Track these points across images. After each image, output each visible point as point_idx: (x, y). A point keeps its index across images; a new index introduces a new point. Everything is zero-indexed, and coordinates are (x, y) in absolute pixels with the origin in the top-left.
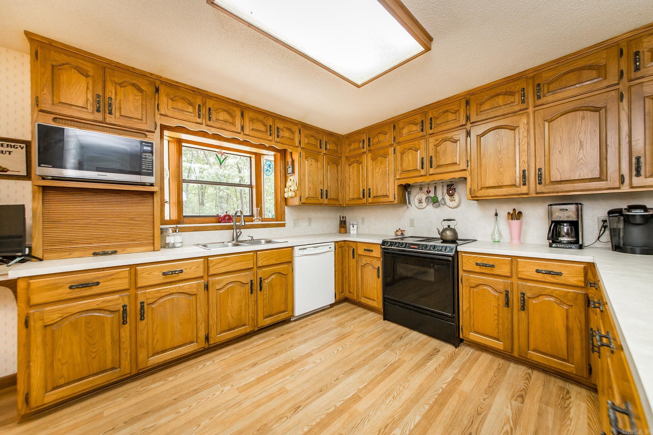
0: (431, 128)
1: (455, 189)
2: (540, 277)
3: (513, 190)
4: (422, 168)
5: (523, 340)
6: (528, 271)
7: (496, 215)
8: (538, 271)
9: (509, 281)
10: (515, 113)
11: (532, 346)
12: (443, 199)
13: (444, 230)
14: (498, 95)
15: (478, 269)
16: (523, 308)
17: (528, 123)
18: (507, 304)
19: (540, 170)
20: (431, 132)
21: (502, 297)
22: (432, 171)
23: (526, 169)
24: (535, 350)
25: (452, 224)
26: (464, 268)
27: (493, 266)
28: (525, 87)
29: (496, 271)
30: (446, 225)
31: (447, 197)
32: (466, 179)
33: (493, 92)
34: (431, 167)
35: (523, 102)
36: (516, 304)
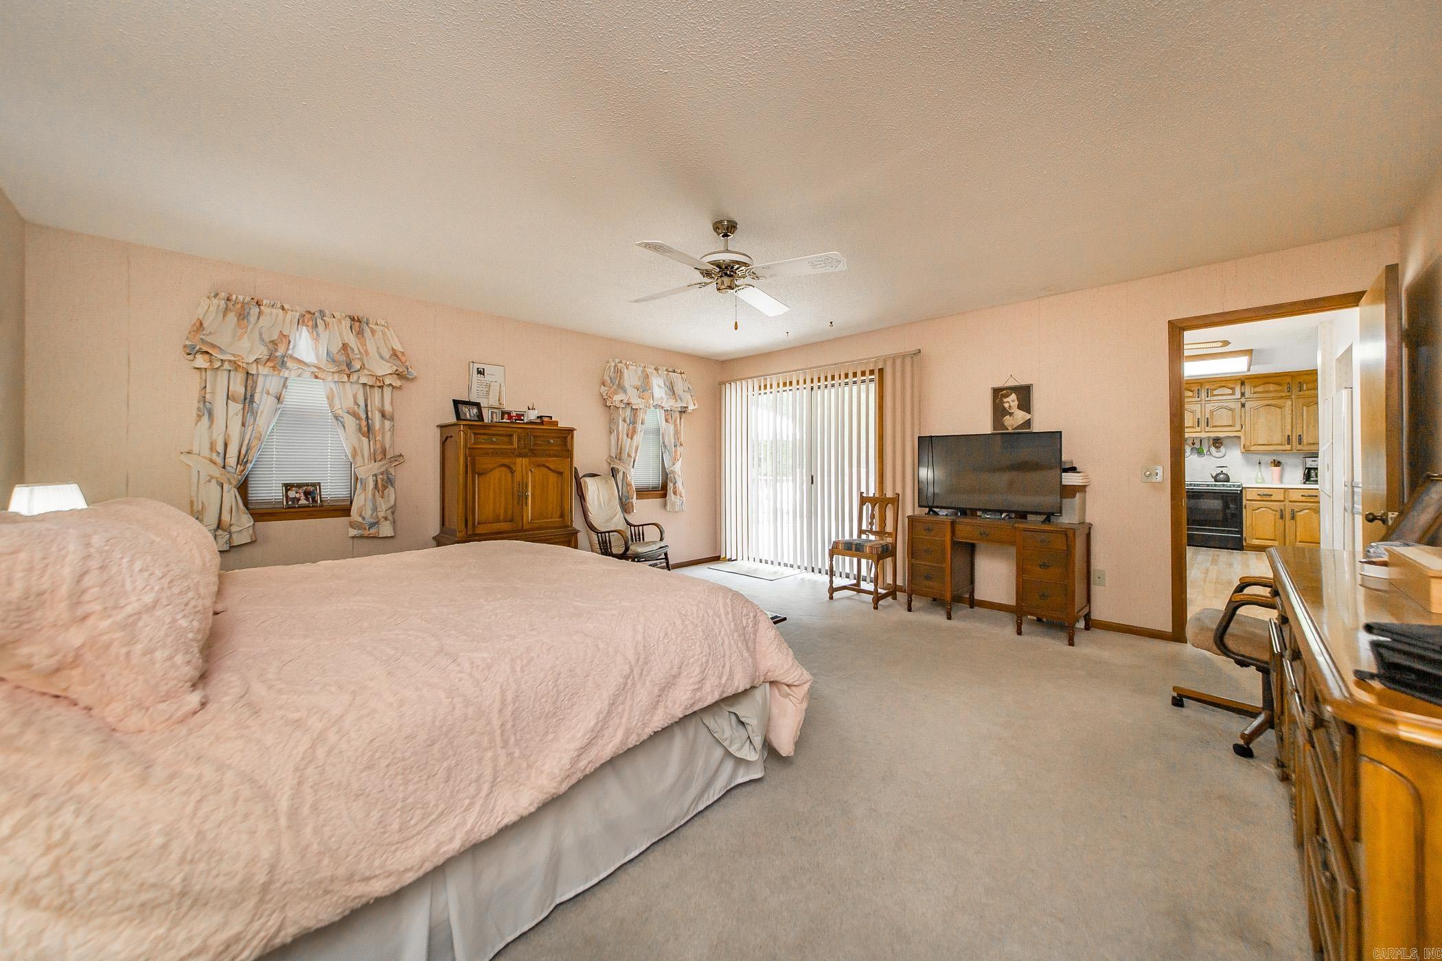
0: (1208, 397)
1: (1221, 443)
2: (1304, 499)
3: (1280, 448)
4: (1198, 426)
5: (1293, 538)
6: (1296, 496)
7: (1260, 463)
8: (1302, 496)
9: (1283, 503)
10: (1281, 397)
11: (1298, 539)
12: (1209, 450)
13: (1217, 475)
14: (1269, 383)
15: (1259, 498)
16: (1293, 518)
17: (1292, 405)
18: (1282, 517)
19: (1300, 436)
20: (1207, 399)
21: (1278, 514)
22: (1207, 429)
23: (1290, 434)
24: (1300, 542)
25: (1225, 470)
26: (1248, 498)
27: (1271, 495)
28: (1290, 382)
29: (1273, 498)
30: (1219, 470)
31: (1213, 449)
32: (1240, 437)
33: (1267, 380)
34: (1207, 426)
35: (1289, 391)
36: (1288, 516)
